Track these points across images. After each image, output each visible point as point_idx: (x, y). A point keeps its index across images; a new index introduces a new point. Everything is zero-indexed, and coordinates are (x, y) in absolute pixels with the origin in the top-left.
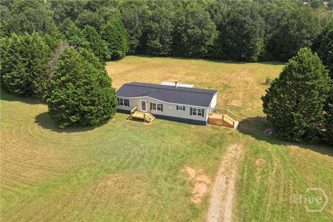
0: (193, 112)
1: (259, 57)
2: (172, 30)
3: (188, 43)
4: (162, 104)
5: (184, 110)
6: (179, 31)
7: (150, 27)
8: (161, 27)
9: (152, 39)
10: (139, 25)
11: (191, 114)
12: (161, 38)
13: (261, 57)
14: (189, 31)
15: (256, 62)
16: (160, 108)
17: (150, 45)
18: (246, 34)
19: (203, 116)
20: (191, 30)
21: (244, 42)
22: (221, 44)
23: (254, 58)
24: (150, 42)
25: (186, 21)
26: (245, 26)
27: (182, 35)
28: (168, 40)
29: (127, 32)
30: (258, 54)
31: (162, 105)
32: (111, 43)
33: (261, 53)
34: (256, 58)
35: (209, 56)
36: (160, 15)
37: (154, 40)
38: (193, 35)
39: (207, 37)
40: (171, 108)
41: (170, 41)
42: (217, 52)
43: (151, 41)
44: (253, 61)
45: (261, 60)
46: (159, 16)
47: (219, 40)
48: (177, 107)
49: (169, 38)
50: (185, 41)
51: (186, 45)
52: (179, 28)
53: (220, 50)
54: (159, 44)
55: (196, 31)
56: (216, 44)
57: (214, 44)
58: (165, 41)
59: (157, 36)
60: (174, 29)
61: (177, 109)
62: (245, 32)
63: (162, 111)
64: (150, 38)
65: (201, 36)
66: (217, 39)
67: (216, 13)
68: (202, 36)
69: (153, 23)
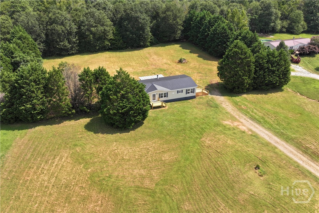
0: (188, 92)
1: (151, 42)
4: (167, 92)
5: (182, 92)
6: (83, 31)
7: (55, 30)
8: (67, 29)
11: (186, 94)
12: (68, 39)
15: (149, 47)
17: (59, 46)
19: (194, 93)
20: (95, 29)
22: (120, 36)
23: (147, 43)
26: (140, 21)
27: (87, 33)
35: (112, 48)
37: (62, 42)
39: (108, 32)
40: (173, 93)
41: (77, 40)
42: (119, 44)
48: (178, 91)
49: (75, 38)
51: (92, 41)
52: (82, 27)
53: (121, 41)
54: (68, 44)
55: (99, 29)
56: (116, 37)
58: (72, 41)
59: (64, 38)
60: (77, 29)
63: (167, 97)
64: (58, 40)
68: (105, 32)
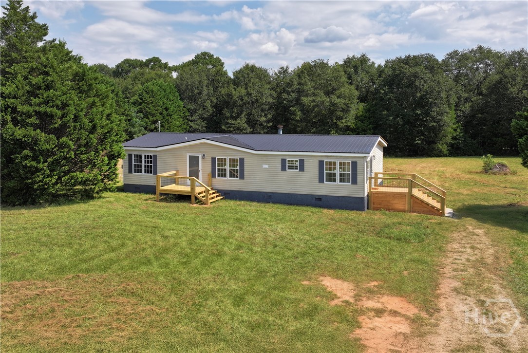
0: (325, 173)
1: (451, 146)
2: (271, 100)
3: (304, 124)
4: (242, 157)
5: (302, 169)
6: (285, 102)
7: (229, 95)
8: (251, 94)
9: (232, 117)
10: (208, 94)
11: (321, 180)
12: (249, 114)
13: (455, 146)
14: (306, 100)
15: (445, 156)
16: (238, 171)
17: (228, 128)
18: (421, 98)
19: (355, 182)
20: (310, 99)
21: (417, 115)
22: (370, 123)
23: (440, 147)
24: (227, 123)
25: (300, 84)
26: (418, 84)
27: (293, 109)
28: (263, 119)
29: (184, 107)
30: (449, 139)
31: (242, 160)
32: (148, 118)
33: (454, 138)
34: (445, 149)
36: (248, 74)
37: (235, 118)
38: (314, 107)
39: (341, 111)
40: (266, 166)
41: (269, 121)
43: (229, 121)
44: (440, 155)
45: (456, 151)
46: (246, 76)
47: (365, 118)
48: (283, 161)
49: (266, 115)
50: (298, 118)
51: (299, 127)
52: (285, 96)
54: (245, 125)
55: (318, 99)
56: (359, 124)
57: (356, 125)
58: (257, 121)
59: (242, 112)
60: (274, 98)
61: (283, 168)
62: (418, 95)
63: (242, 177)
64: (228, 114)
65: (330, 108)
66: (362, 116)
67: (356, 72)
68: (332, 108)
69: (234, 88)
